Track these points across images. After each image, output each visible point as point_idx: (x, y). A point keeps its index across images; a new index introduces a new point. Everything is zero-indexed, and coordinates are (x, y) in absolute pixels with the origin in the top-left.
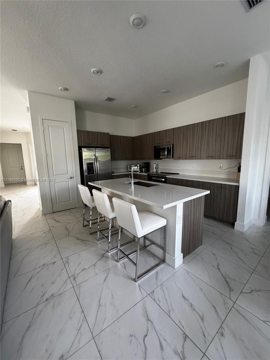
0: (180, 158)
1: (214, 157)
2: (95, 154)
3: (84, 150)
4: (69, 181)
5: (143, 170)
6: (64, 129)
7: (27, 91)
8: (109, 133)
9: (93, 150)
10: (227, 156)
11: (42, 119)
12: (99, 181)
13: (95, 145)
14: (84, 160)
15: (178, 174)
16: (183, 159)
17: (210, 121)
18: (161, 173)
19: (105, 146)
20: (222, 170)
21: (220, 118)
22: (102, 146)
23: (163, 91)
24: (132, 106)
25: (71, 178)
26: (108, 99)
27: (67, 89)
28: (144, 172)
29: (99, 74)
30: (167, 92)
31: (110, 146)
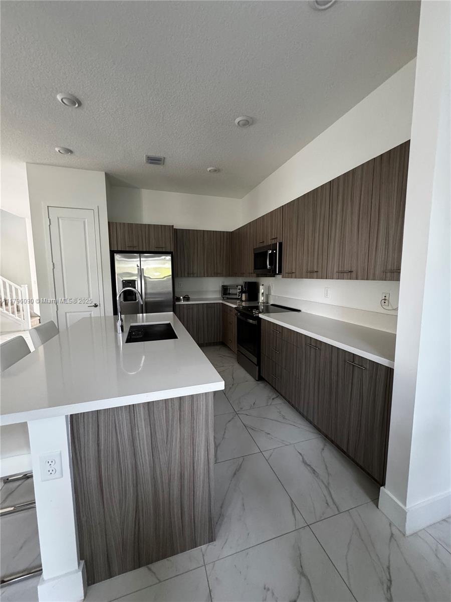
0: (291, 275)
1: (354, 274)
2: (139, 265)
3: (117, 257)
4: (91, 311)
5: (244, 298)
6: (84, 222)
7: (25, 164)
8: (173, 226)
9: (136, 257)
10: (385, 272)
11: (48, 207)
12: (145, 314)
13: (143, 249)
14: (118, 274)
15: (299, 311)
16: (296, 278)
17: (346, 175)
18: (272, 305)
19: (164, 250)
20: (386, 312)
21: (368, 162)
22: (157, 251)
23: (237, 120)
24: (209, 169)
25: (96, 306)
26: (150, 161)
27: (69, 151)
28: (245, 301)
29: (77, 105)
30: (247, 123)
31: (171, 249)
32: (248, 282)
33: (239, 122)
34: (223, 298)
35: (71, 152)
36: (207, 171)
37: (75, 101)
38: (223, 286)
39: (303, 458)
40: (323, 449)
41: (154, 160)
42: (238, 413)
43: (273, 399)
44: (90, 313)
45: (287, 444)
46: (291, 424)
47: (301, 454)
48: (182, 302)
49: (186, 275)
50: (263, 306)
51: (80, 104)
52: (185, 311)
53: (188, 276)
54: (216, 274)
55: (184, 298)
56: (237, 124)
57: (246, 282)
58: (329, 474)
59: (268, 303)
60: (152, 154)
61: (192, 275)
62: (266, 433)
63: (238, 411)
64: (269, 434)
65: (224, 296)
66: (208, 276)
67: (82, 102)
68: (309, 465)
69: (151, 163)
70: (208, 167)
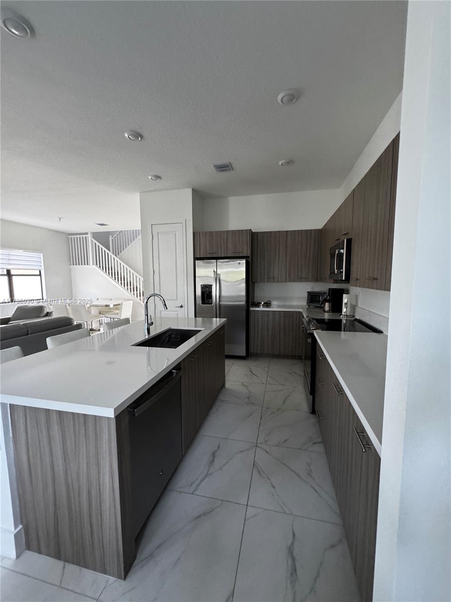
2: (215, 271)
3: (199, 264)
5: (327, 308)
6: (175, 234)
9: (212, 263)
11: (152, 225)
13: (221, 254)
15: (381, 332)
18: (356, 320)
19: (241, 255)
22: (234, 256)
23: (279, 98)
24: (280, 163)
25: (181, 307)
26: (219, 169)
27: (158, 177)
28: (327, 312)
29: (140, 139)
30: (293, 97)
31: (247, 254)
32: (333, 289)
33: (282, 99)
34: (309, 306)
35: (159, 177)
36: (279, 165)
37: (138, 135)
38: (309, 293)
39: (292, 544)
40: (333, 546)
41: (223, 168)
42: (258, 445)
43: (314, 443)
44: (177, 312)
45: (287, 512)
46: (312, 487)
47: (294, 535)
48: (261, 309)
49: (266, 280)
50: (346, 320)
51: (142, 137)
52: (260, 317)
53: (268, 281)
54: (300, 279)
55: (265, 303)
56: (280, 102)
57: (330, 289)
58: (312, 590)
59: (353, 316)
60: (219, 163)
61: (272, 280)
62: (271, 484)
63: (261, 443)
64: (274, 487)
65: (310, 304)
66: (290, 281)
67: (142, 134)
68: (294, 559)
69: (221, 171)
70: (279, 162)
